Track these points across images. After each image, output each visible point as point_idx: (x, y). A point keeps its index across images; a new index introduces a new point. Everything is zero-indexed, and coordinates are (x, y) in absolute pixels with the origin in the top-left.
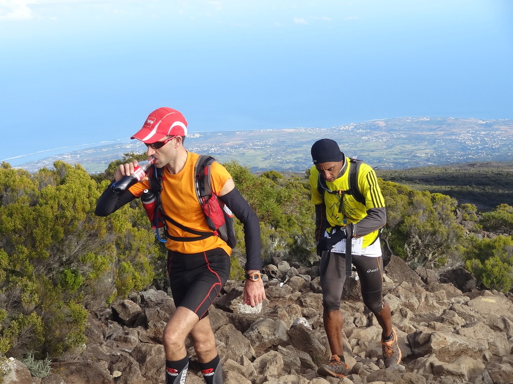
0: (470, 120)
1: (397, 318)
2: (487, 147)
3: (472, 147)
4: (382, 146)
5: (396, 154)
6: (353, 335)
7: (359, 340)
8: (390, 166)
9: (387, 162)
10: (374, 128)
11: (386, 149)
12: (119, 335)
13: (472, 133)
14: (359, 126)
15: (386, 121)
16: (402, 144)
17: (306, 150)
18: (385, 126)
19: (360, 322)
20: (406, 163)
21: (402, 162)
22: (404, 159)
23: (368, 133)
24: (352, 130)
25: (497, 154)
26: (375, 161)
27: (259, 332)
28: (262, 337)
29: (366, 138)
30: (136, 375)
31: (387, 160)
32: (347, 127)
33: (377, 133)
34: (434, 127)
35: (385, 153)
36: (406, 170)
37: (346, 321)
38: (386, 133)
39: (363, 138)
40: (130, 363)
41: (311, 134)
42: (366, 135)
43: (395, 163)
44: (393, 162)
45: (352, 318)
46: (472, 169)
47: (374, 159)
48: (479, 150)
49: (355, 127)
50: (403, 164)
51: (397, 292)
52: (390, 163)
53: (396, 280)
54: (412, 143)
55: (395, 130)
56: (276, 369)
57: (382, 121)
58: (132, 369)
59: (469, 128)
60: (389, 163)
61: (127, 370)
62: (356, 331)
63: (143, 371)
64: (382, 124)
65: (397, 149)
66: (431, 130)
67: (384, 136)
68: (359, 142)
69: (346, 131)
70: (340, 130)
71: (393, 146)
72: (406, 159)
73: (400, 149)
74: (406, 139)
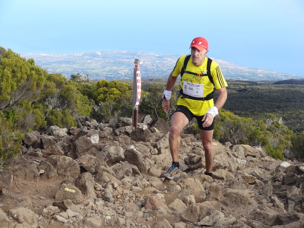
0: (150, 54)
2: (159, 70)
3: (151, 69)
4: (99, 66)
5: (107, 72)
10: (95, 55)
11: (101, 68)
12: (31, 152)
13: (151, 61)
14: (86, 54)
15: (102, 52)
16: (111, 66)
17: (53, 67)
18: (101, 55)
19: (154, 152)
20: (113, 77)
21: (110, 77)
22: (111, 75)
23: (90, 58)
24: (82, 56)
25: (165, 74)
27: (108, 153)
28: (111, 156)
29: (90, 61)
30: (53, 172)
31: (102, 75)
32: (79, 55)
34: (130, 57)
35: (100, 71)
37: (146, 151)
38: (102, 59)
39: (88, 61)
41: (57, 57)
42: (90, 60)
44: (105, 76)
45: (149, 149)
46: (151, 82)
47: (94, 74)
48: (155, 71)
49: (84, 55)
54: (117, 66)
55: (107, 58)
57: (100, 52)
58: (51, 169)
59: (149, 58)
60: (103, 77)
61: (48, 169)
64: (99, 54)
66: (128, 58)
67: (100, 60)
68: (86, 64)
70: (75, 56)
71: (105, 67)
72: (113, 75)
73: (109, 69)
74: (113, 63)
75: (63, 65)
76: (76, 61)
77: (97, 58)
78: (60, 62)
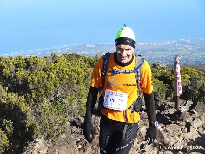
1: (201, 130)
4: (189, 52)
5: (196, 57)
6: (181, 136)
7: (184, 138)
8: (193, 63)
9: (191, 61)
10: (185, 43)
11: (190, 54)
12: (78, 131)
14: (177, 42)
16: (199, 52)
17: (149, 54)
18: (190, 43)
19: (184, 130)
20: (200, 62)
21: (199, 61)
22: (200, 59)
23: (181, 46)
24: (173, 44)
26: (185, 60)
27: (140, 132)
28: (141, 134)
29: (181, 48)
30: (88, 147)
32: (171, 43)
33: (187, 46)
35: (190, 56)
36: (200, 65)
37: (178, 130)
38: (191, 46)
39: (179, 48)
40: (86, 142)
41: (152, 46)
42: (180, 47)
43: (195, 61)
45: (181, 129)
47: (184, 59)
49: (175, 43)
50: (199, 62)
51: (201, 118)
52: (193, 61)
53: (200, 113)
54: (204, 51)
55: (195, 45)
56: (148, 148)
57: (189, 40)
58: (87, 145)
61: (85, 145)
62: (182, 134)
63: (91, 146)
64: (189, 41)
65: (196, 54)
68: (177, 50)
69: (170, 44)
70: (167, 44)
71: (194, 53)
72: (201, 59)
73: (198, 54)
74: (201, 49)
75: (158, 52)
76: (168, 49)
77: (186, 46)
78: (155, 50)
